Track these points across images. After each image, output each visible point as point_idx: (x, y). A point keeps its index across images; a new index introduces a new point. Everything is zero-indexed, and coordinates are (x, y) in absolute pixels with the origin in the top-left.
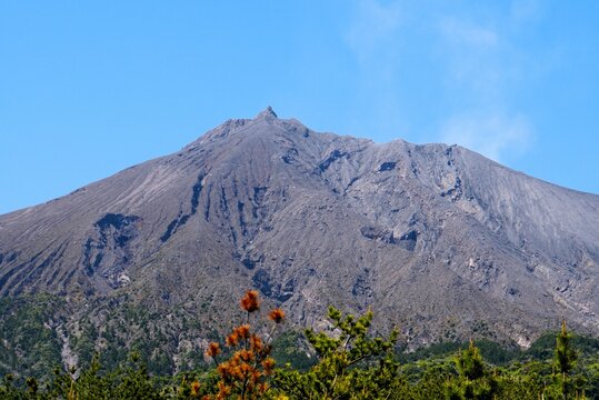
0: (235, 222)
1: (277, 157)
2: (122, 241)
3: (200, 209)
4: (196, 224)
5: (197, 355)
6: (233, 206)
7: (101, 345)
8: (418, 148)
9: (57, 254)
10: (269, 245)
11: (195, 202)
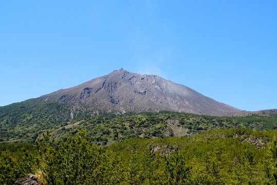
0: (110, 89)
1: (120, 77)
2: (89, 93)
3: (104, 87)
4: (102, 90)
5: (96, 114)
6: (110, 86)
7: (78, 112)
8: (149, 76)
9: (76, 95)
10: (115, 94)
11: (103, 85)
